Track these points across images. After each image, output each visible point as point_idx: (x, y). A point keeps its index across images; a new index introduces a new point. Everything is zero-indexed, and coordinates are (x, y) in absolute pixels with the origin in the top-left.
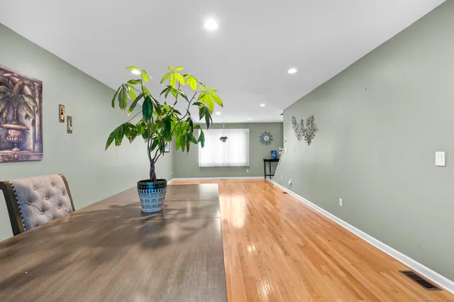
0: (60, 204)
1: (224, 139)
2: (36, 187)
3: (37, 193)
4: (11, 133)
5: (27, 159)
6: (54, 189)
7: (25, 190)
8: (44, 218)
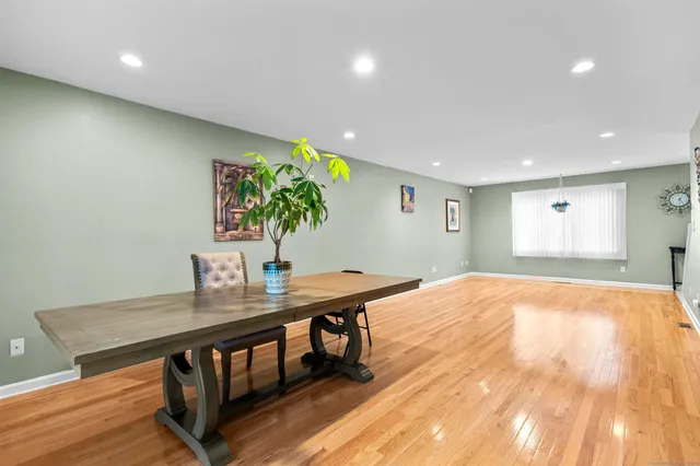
0: (232, 277)
1: (560, 206)
2: (214, 261)
3: (214, 266)
4: (237, 216)
5: (249, 238)
6: (230, 264)
7: (206, 262)
8: (216, 285)
